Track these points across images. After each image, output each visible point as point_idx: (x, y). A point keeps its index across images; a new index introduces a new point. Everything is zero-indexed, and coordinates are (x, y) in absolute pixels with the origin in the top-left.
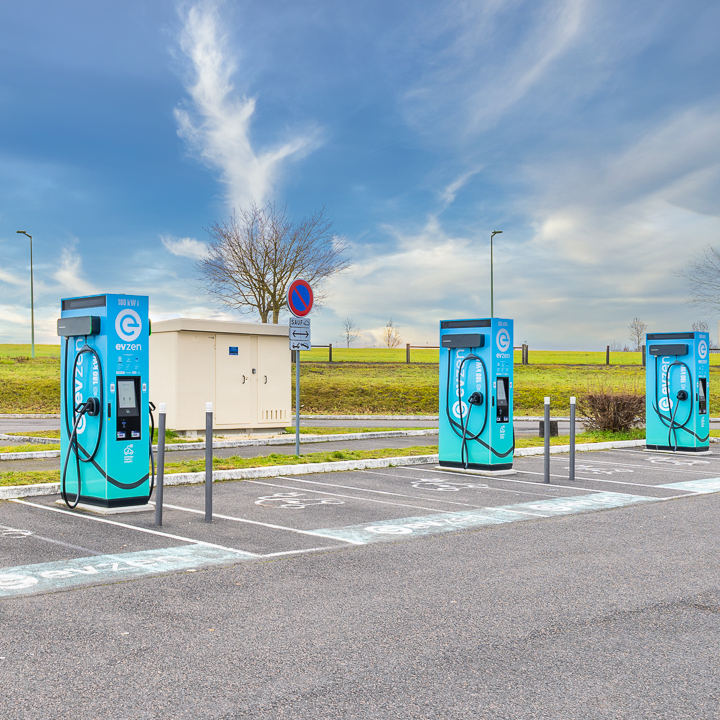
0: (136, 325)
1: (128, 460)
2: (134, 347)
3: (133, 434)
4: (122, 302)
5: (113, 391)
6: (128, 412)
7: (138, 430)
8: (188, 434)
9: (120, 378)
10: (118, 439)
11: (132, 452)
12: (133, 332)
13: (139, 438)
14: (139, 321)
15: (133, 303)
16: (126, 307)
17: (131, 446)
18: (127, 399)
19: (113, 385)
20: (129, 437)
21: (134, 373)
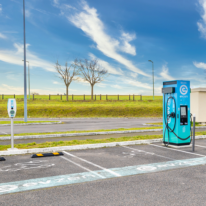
0: (186, 90)
1: (184, 131)
2: (185, 97)
3: (185, 123)
4: (182, 83)
5: (179, 110)
6: (184, 116)
7: (187, 122)
8: (202, 123)
9: (181, 106)
10: (181, 125)
11: (185, 129)
12: (185, 92)
13: (187, 125)
14: (187, 89)
15: (185, 83)
16: (183, 84)
17: (185, 127)
18: (183, 113)
19: (179, 108)
20: (184, 124)
21: (186, 105)
